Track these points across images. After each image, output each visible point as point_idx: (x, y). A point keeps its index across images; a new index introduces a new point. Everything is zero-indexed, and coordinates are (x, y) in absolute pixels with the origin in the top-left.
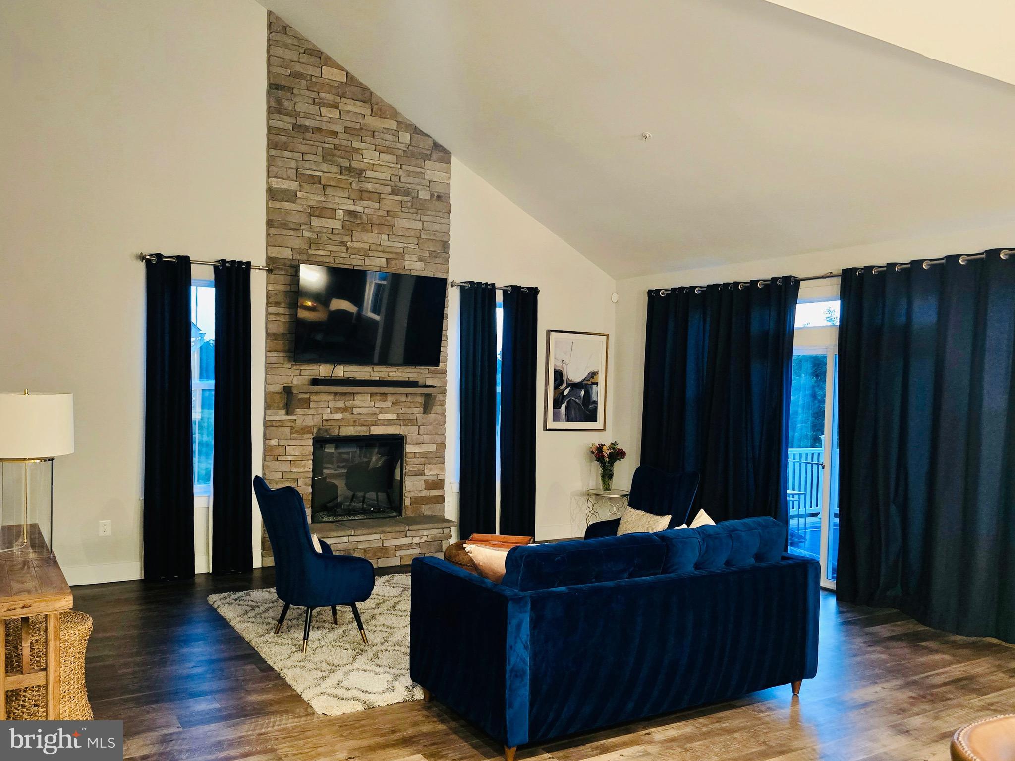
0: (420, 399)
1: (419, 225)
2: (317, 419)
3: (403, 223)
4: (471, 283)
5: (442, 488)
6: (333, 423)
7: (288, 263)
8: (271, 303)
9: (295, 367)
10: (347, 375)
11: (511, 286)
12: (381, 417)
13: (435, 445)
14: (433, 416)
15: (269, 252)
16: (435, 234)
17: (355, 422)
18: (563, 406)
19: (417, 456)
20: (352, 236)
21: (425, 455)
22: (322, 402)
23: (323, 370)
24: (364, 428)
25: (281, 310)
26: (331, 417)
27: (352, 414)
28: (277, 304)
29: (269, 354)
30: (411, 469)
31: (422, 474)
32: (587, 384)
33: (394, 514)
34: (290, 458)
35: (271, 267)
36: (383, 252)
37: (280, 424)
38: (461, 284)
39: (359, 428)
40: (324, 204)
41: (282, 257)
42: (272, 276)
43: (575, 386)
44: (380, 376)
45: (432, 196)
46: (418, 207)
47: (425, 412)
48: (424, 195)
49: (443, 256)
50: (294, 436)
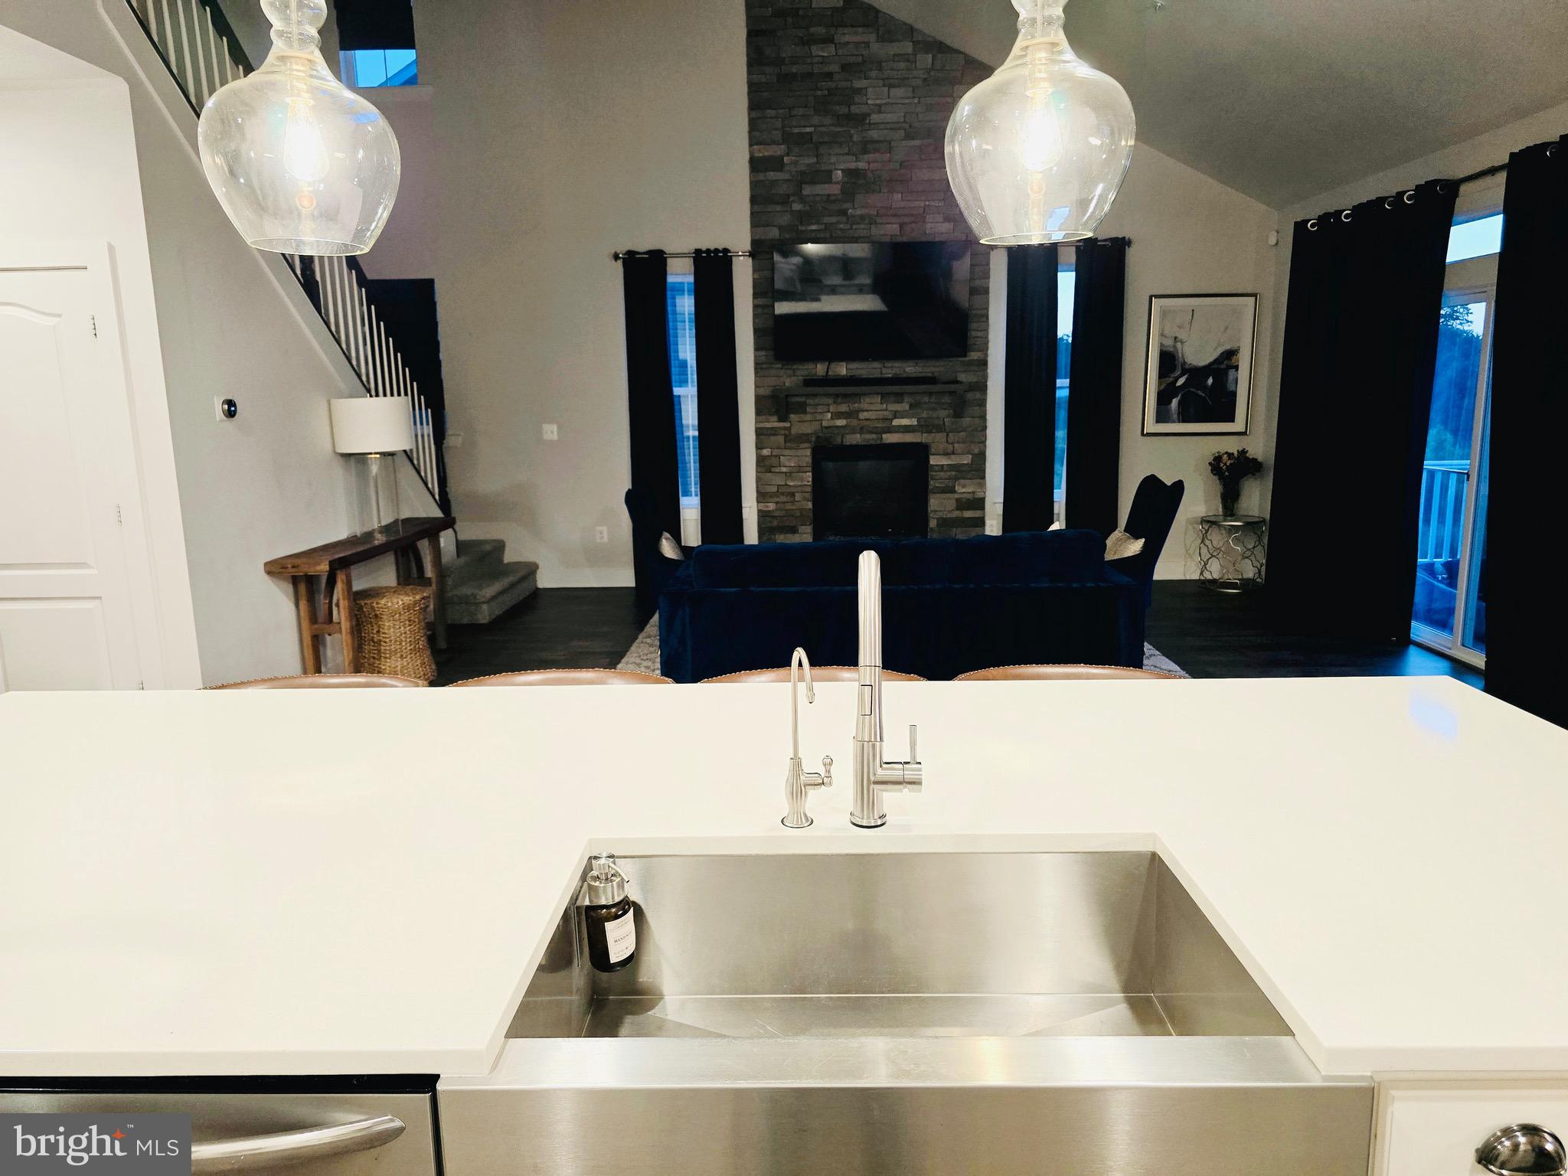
0: (946, 400)
2: (815, 426)
5: (982, 508)
6: (835, 431)
9: (786, 367)
10: (853, 372)
12: (896, 422)
13: (970, 456)
14: (968, 419)
15: (754, 234)
17: (861, 428)
19: (945, 469)
20: (853, 200)
21: (956, 467)
22: (821, 407)
23: (821, 369)
24: (874, 436)
26: (832, 423)
27: (858, 419)
29: (760, 352)
30: (937, 485)
31: (952, 491)
34: (784, 470)
35: (755, 251)
36: (896, 215)
37: (771, 432)
39: (868, 436)
40: (817, 167)
41: (770, 237)
42: (758, 262)
47: (956, 415)
50: (788, 444)
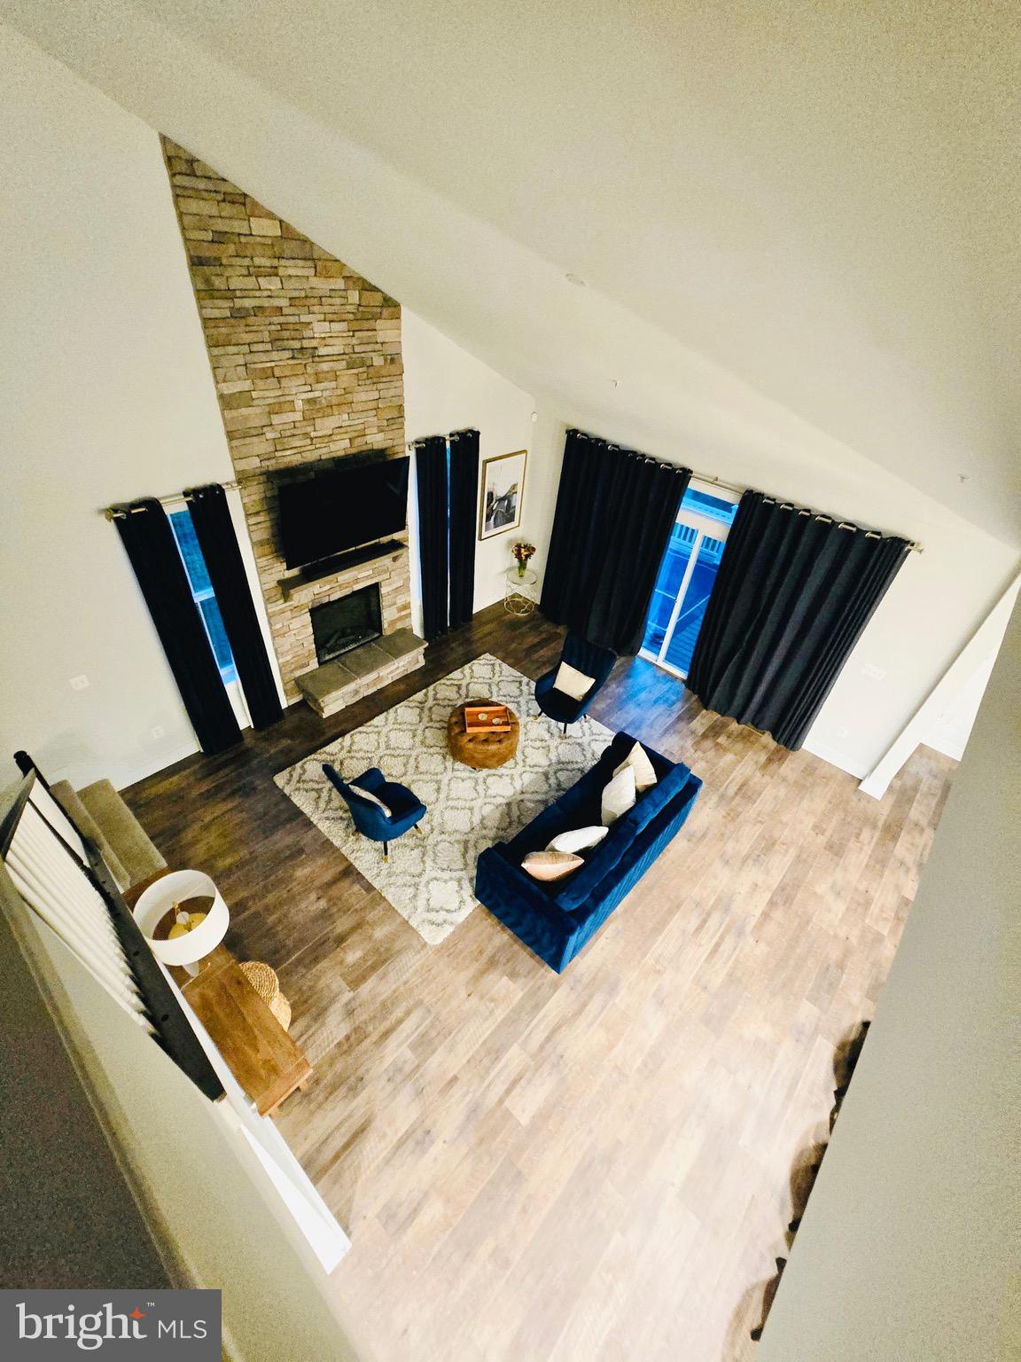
1: (375, 395)
2: (310, 598)
3: (360, 397)
4: (425, 439)
5: (409, 607)
6: (324, 595)
7: (258, 471)
8: (250, 515)
11: (458, 432)
12: (360, 576)
13: (402, 580)
14: (401, 561)
15: (236, 466)
16: (391, 400)
19: (390, 593)
20: (314, 425)
21: (396, 590)
24: (349, 589)
25: (261, 519)
26: (321, 590)
28: (256, 515)
29: (258, 560)
30: (386, 603)
33: (377, 635)
34: (294, 632)
35: (241, 480)
36: (346, 432)
37: (280, 611)
38: (417, 442)
39: (344, 590)
40: (282, 399)
41: (251, 467)
42: (245, 489)
45: (385, 360)
46: (374, 376)
47: (394, 562)
48: (378, 361)
49: (399, 421)
50: (294, 616)
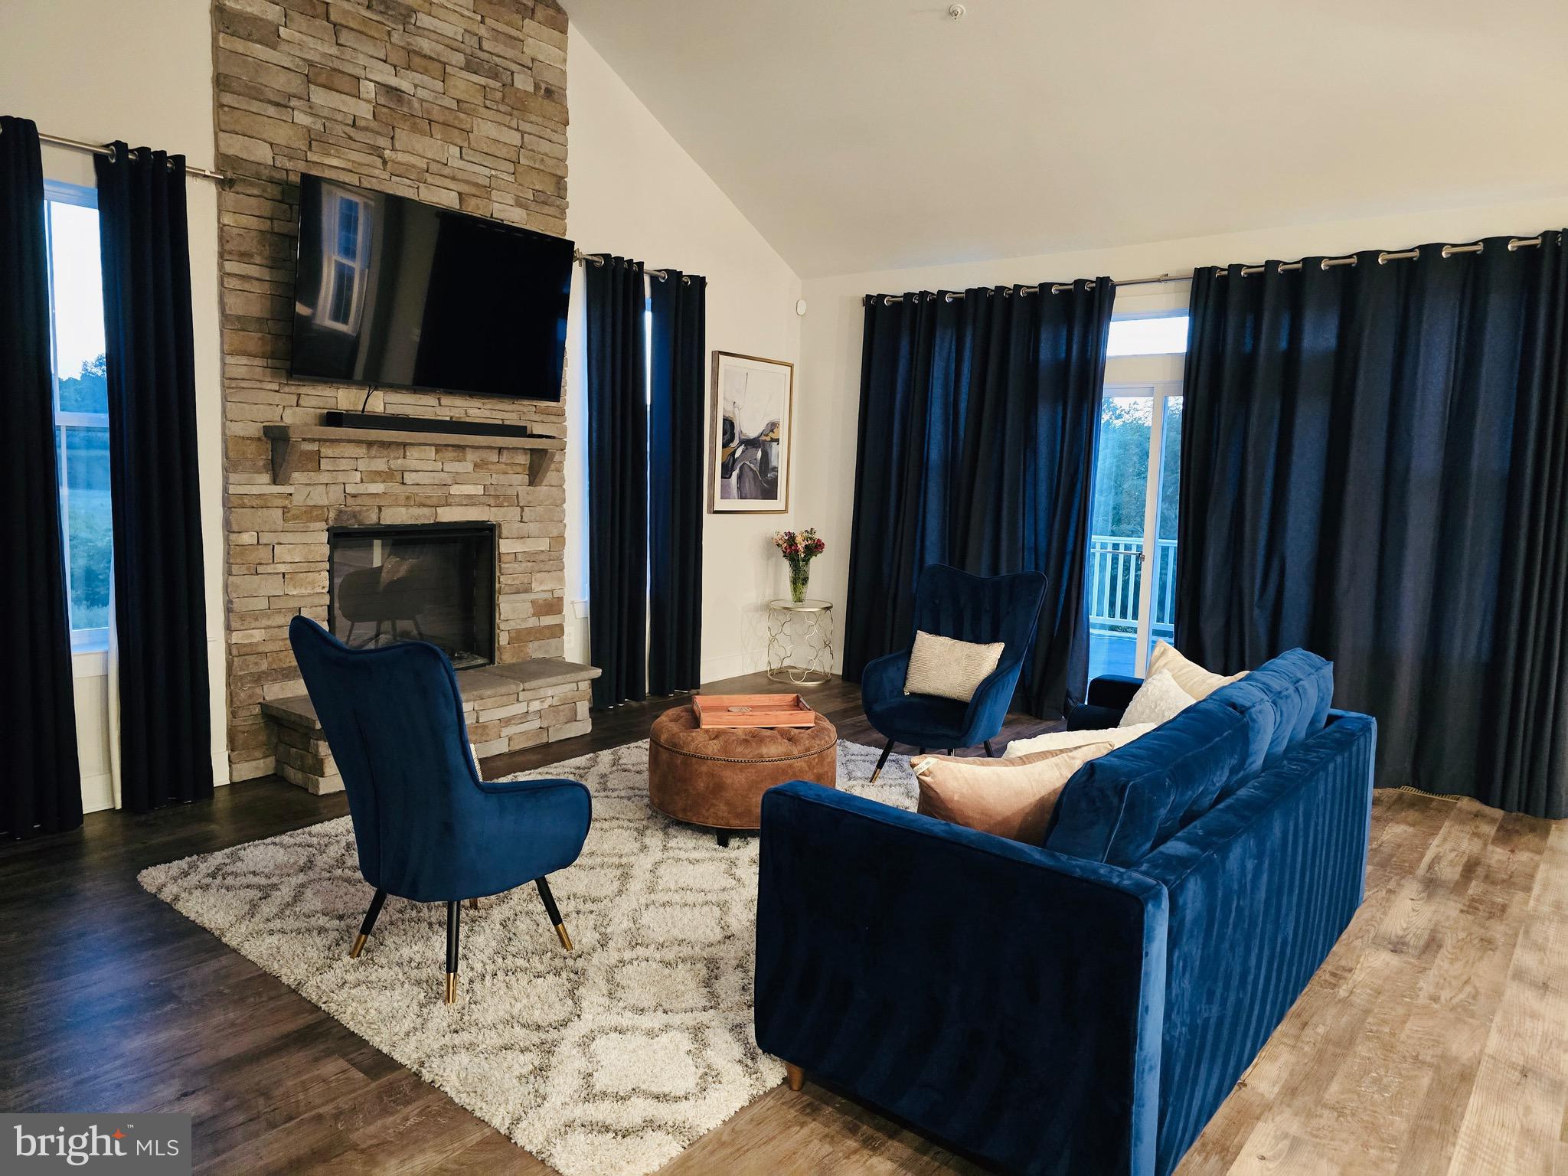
0: (523, 459)
1: (515, 138)
2: (335, 496)
3: (487, 129)
4: (606, 257)
5: (560, 611)
6: (368, 502)
7: (266, 173)
8: (230, 253)
9: (287, 389)
10: (391, 410)
11: (666, 270)
12: (455, 490)
13: (547, 540)
14: (544, 488)
15: (220, 143)
16: (543, 160)
17: (408, 498)
18: (735, 474)
19: (520, 558)
20: (392, 138)
21: (532, 557)
22: (344, 461)
23: (346, 398)
24: (426, 511)
25: (253, 270)
26: (362, 489)
27: (403, 483)
28: (244, 257)
29: (229, 359)
30: (509, 582)
31: (528, 590)
32: (765, 441)
33: (480, 661)
34: (282, 568)
35: (229, 175)
36: (453, 178)
37: (258, 502)
38: (590, 258)
39: (416, 510)
40: (336, 63)
41: (252, 159)
42: (230, 196)
43: (751, 443)
44: (452, 414)
45: (537, 87)
46: (515, 105)
47: (531, 483)
48: (523, 82)
49: (558, 203)
50: (290, 525)
